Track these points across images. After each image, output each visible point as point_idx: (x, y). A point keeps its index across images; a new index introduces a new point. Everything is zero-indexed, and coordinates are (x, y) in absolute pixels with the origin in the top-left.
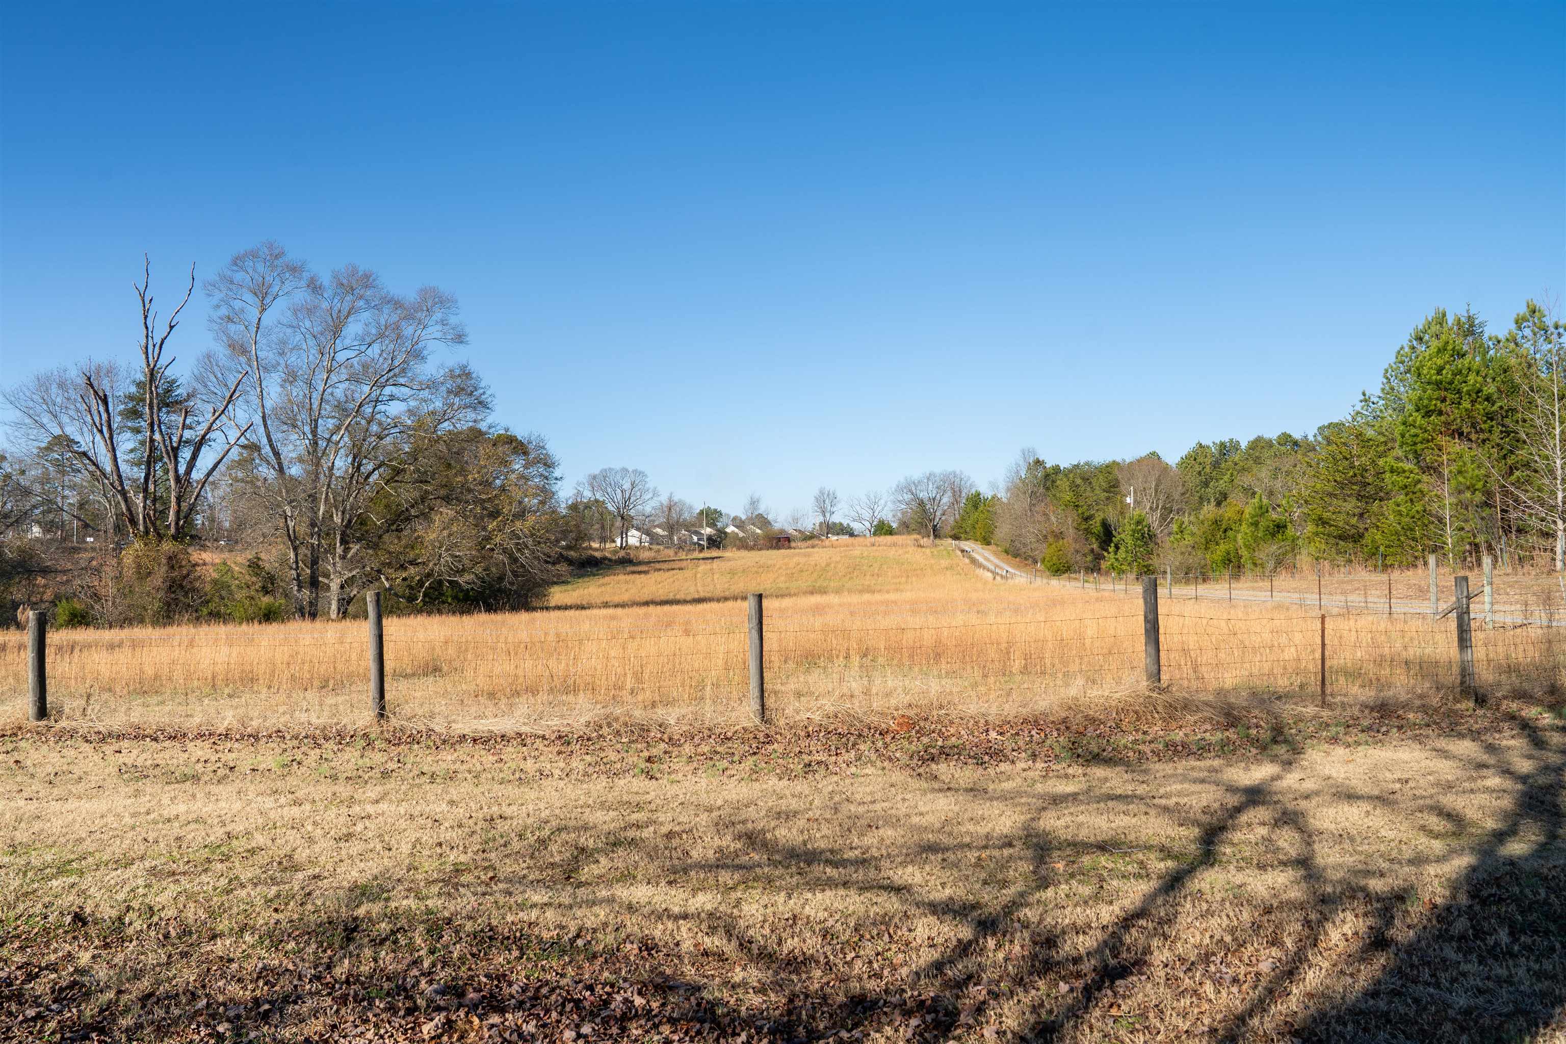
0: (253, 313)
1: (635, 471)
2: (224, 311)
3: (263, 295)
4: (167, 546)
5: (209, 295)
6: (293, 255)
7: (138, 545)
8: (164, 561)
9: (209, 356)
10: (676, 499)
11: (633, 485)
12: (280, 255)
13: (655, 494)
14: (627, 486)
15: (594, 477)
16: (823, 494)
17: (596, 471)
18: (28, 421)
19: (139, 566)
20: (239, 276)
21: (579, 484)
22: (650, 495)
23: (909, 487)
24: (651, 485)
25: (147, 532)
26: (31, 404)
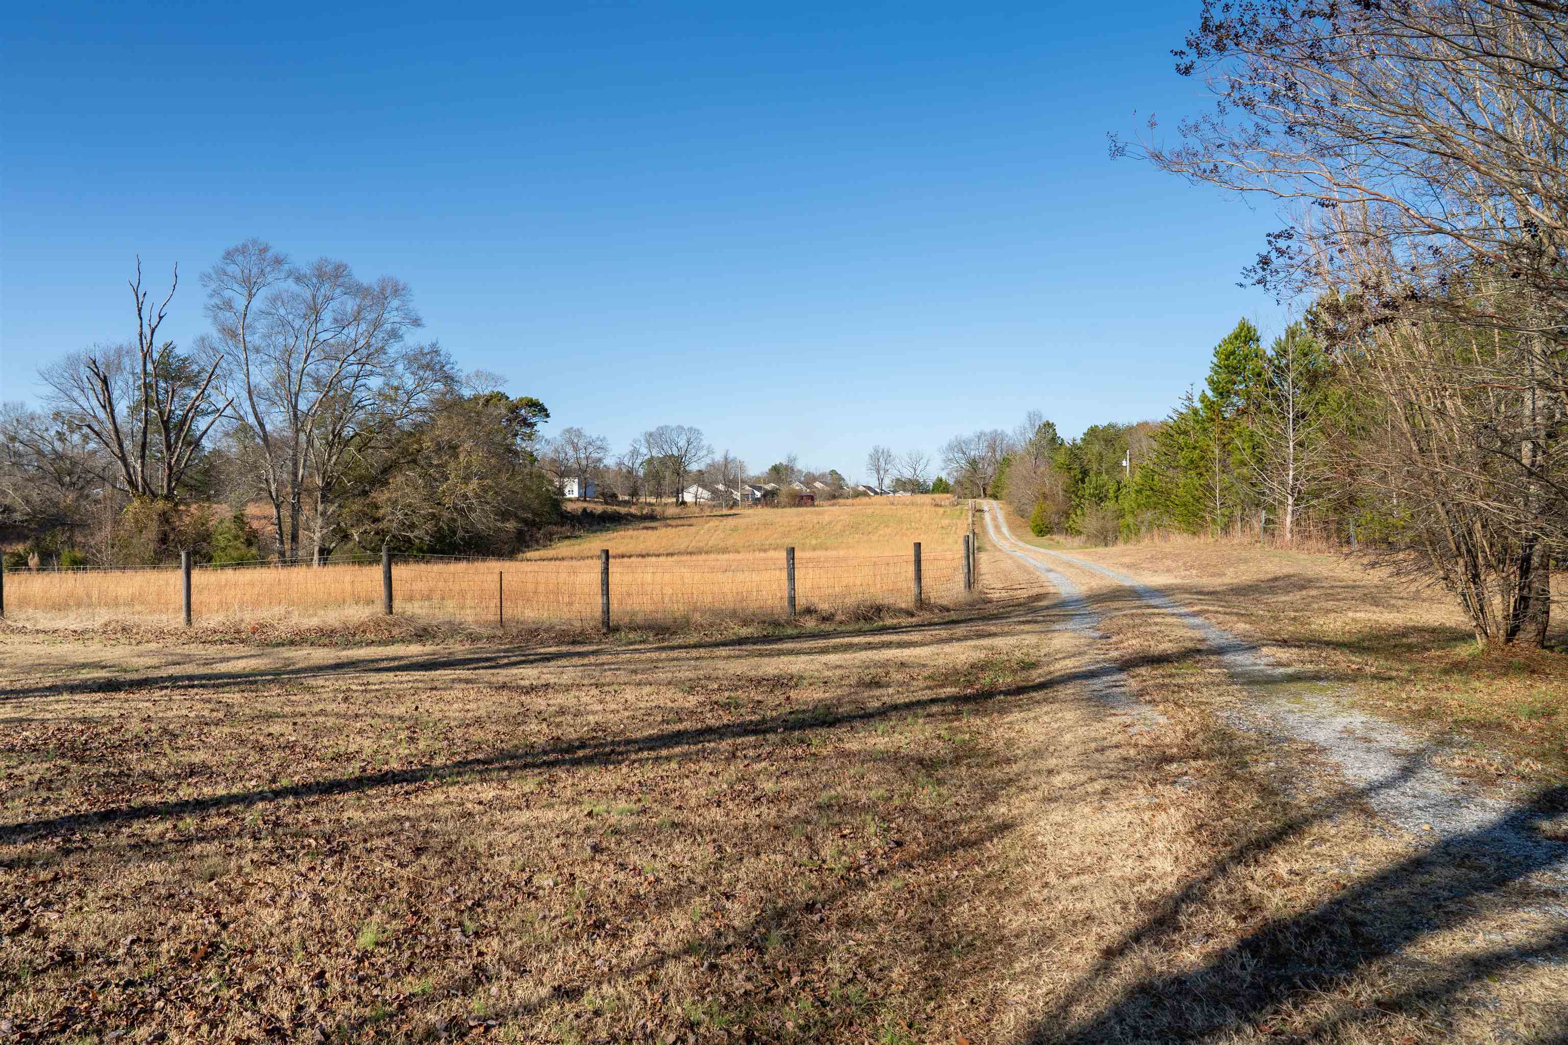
0: (240, 302)
1: (690, 429)
2: (216, 300)
3: (250, 286)
4: (160, 505)
5: (205, 286)
6: (277, 248)
7: (137, 503)
8: (155, 517)
9: (203, 340)
10: (731, 456)
11: (689, 442)
12: (265, 250)
13: (710, 451)
14: (682, 443)
15: (651, 435)
16: (877, 452)
17: (653, 429)
18: (61, 395)
19: (137, 521)
20: (232, 269)
21: (635, 441)
22: (704, 452)
23: (959, 447)
24: (705, 442)
25: (144, 493)
26: (62, 380)
